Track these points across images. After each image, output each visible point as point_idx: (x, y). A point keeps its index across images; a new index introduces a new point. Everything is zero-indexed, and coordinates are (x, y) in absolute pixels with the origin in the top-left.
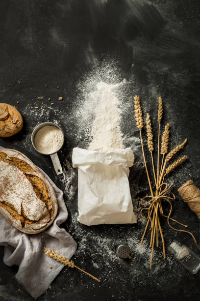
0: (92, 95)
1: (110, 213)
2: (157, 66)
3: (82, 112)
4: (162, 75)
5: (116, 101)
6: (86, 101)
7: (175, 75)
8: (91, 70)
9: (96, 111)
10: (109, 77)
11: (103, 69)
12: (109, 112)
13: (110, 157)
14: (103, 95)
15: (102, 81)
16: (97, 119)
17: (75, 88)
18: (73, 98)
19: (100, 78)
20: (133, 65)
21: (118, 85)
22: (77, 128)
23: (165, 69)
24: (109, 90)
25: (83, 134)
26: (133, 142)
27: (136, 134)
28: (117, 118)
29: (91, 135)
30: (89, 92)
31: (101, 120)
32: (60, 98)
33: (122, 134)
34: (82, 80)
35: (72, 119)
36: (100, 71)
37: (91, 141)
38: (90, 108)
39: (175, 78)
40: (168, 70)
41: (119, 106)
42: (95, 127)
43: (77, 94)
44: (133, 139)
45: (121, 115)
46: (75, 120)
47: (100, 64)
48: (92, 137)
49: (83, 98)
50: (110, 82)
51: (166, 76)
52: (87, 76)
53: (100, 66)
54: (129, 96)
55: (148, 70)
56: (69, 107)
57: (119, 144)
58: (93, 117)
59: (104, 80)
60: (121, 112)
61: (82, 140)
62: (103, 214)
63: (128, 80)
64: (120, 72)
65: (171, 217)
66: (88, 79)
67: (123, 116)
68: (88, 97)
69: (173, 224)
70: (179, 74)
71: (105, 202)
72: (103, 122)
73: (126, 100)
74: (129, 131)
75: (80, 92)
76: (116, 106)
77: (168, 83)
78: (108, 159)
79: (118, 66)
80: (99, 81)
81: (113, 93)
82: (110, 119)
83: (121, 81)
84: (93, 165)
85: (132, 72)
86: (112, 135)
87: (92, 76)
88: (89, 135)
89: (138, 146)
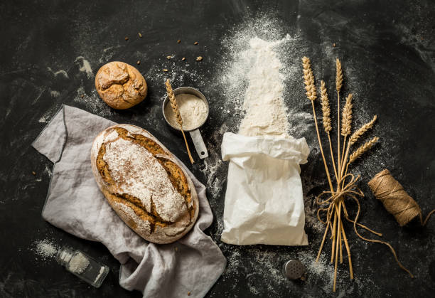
0: (243, 54)
2: (332, 18)
3: (231, 78)
4: (339, 31)
5: (277, 64)
6: (235, 63)
7: (357, 31)
8: (241, 21)
9: (249, 76)
10: (266, 31)
11: (258, 20)
12: (268, 78)
13: (279, 147)
14: (259, 55)
15: (256, 37)
16: (251, 87)
17: (220, 45)
18: (218, 59)
19: (254, 33)
20: (299, 17)
21: (279, 42)
22: (224, 99)
23: (344, 22)
24: (267, 49)
25: (231, 107)
26: (301, 119)
27: (306, 108)
28: (279, 87)
29: (244, 109)
30: (239, 50)
31: (256, 88)
32: (199, 58)
33: (286, 109)
34: (229, 34)
35: (217, 87)
36: (254, 23)
37: (243, 117)
38: (242, 72)
39: (355, 34)
40: (347, 24)
41: (281, 71)
42: (249, 98)
43: (222, 53)
44: (301, 114)
45: (285, 82)
46: (220, 89)
47: (254, 14)
48: (245, 112)
49: (231, 59)
50: (267, 38)
51: (344, 32)
52: (236, 29)
53: (254, 16)
54: (295, 57)
55: (320, 24)
56: (211, 70)
57: (283, 121)
58: (245, 85)
59: (260, 35)
60: (284, 79)
61: (230, 115)
63: (292, 36)
64: (282, 25)
65: (358, 221)
66: (238, 34)
67: (288, 84)
68: (238, 58)
69: (362, 231)
70: (362, 30)
71: (267, 209)
72: (260, 91)
73: (290, 63)
74: (297, 104)
75: (226, 50)
76: (277, 71)
77: (348, 41)
78: (276, 149)
79: (279, 17)
80: (252, 36)
81: (272, 53)
82: (270, 87)
83: (283, 37)
84: (253, 156)
85: (298, 26)
86: (273, 108)
87: (243, 29)
88: (240, 109)
89: (309, 125)
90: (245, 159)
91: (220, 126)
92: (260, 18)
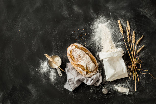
0: (98, 30)
1: (119, 75)
2: (120, 12)
3: (96, 38)
4: (123, 15)
5: (108, 30)
6: (96, 33)
7: (128, 14)
8: (94, 19)
9: (101, 36)
10: (102, 21)
11: (99, 18)
12: (106, 35)
14: (102, 29)
15: (100, 23)
16: (102, 39)
17: (90, 29)
18: (91, 33)
19: (99, 22)
20: (111, 14)
21: (107, 23)
22: (96, 44)
23: (124, 12)
24: (104, 26)
25: (98, 46)
26: (119, 45)
27: (119, 41)
28: (110, 37)
29: (102, 46)
30: (96, 29)
31: (104, 39)
32: (86, 34)
33: (114, 43)
34: (92, 24)
35: (93, 41)
36: (98, 19)
37: (102, 48)
38: (99, 35)
39: (128, 15)
40: (125, 12)
41: (109, 32)
42: (103, 42)
43: (91, 31)
44: (118, 43)
45: (111, 35)
46: (94, 41)
47: (98, 16)
48: (102, 47)
49: (94, 32)
50: (103, 23)
51: (125, 15)
52: (94, 22)
53: (98, 17)
54: (112, 26)
55: (117, 15)
56: (90, 37)
57: (114, 47)
58: (100, 39)
59: (101, 22)
60: (111, 34)
61: (99, 49)
62: (117, 76)
63: (110, 20)
64: (106, 18)
66: (95, 24)
67: (112, 35)
68: (96, 31)
70: (129, 13)
71: (117, 71)
72: (105, 40)
73: (112, 29)
74: (116, 41)
75: (92, 29)
76: (108, 32)
77: (126, 18)
79: (105, 15)
80: (99, 23)
81: (106, 27)
82: (108, 38)
83: (108, 21)
84: (109, 58)
85: (111, 17)
86: (110, 44)
87: (95, 22)
88: (101, 46)
89: (121, 46)
90: (107, 59)
91: (97, 53)
92: (99, 17)
